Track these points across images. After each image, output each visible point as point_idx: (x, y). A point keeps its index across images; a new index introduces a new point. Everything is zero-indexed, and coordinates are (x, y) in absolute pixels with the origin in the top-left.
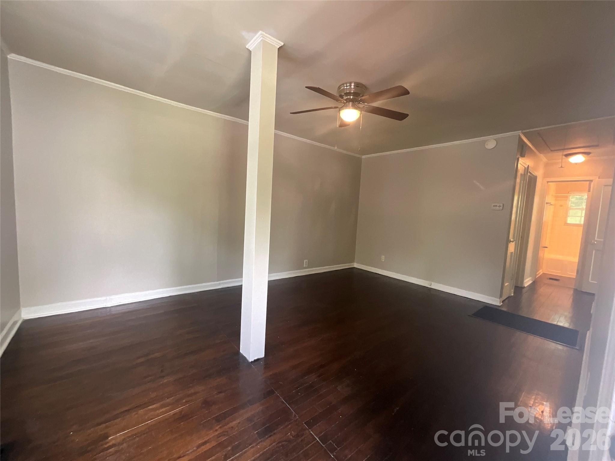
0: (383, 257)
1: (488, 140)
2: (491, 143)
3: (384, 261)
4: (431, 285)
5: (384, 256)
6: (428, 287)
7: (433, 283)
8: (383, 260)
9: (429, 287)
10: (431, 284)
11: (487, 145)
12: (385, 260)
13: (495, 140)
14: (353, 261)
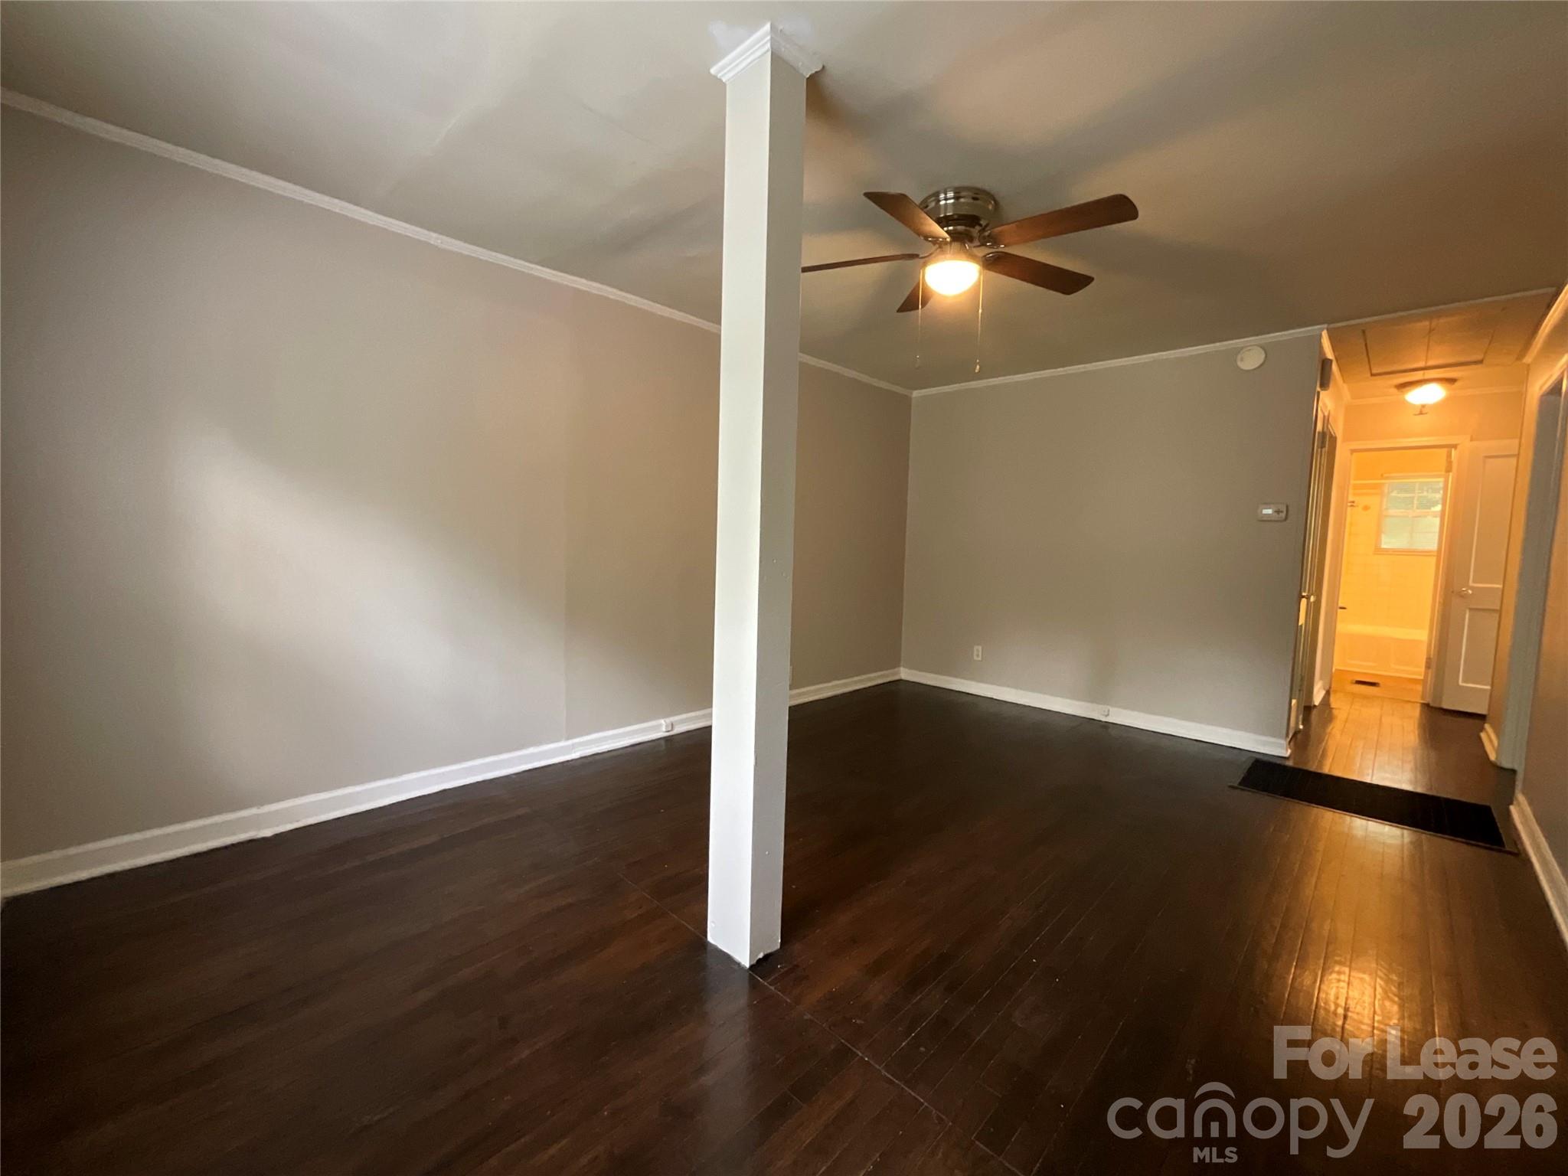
0: (978, 650)
1: (1242, 348)
2: (1251, 356)
3: (980, 659)
4: (1108, 715)
5: (980, 648)
6: (1100, 721)
7: (1113, 710)
8: (978, 656)
9: (1104, 719)
10: (1109, 711)
11: (1242, 360)
12: (982, 658)
13: (1262, 347)
14: (896, 663)
